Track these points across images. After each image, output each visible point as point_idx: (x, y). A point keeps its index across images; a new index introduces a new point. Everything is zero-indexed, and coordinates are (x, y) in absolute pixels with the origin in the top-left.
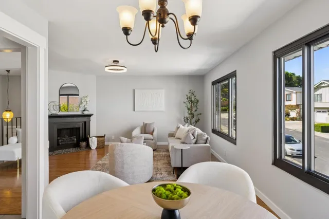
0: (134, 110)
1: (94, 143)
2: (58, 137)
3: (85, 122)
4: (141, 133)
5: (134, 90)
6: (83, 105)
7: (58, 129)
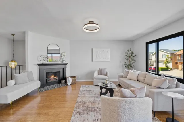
0: (92, 61)
1: (69, 81)
2: (46, 77)
3: (63, 68)
4: (98, 75)
5: (92, 50)
6: (62, 57)
7: (46, 73)
